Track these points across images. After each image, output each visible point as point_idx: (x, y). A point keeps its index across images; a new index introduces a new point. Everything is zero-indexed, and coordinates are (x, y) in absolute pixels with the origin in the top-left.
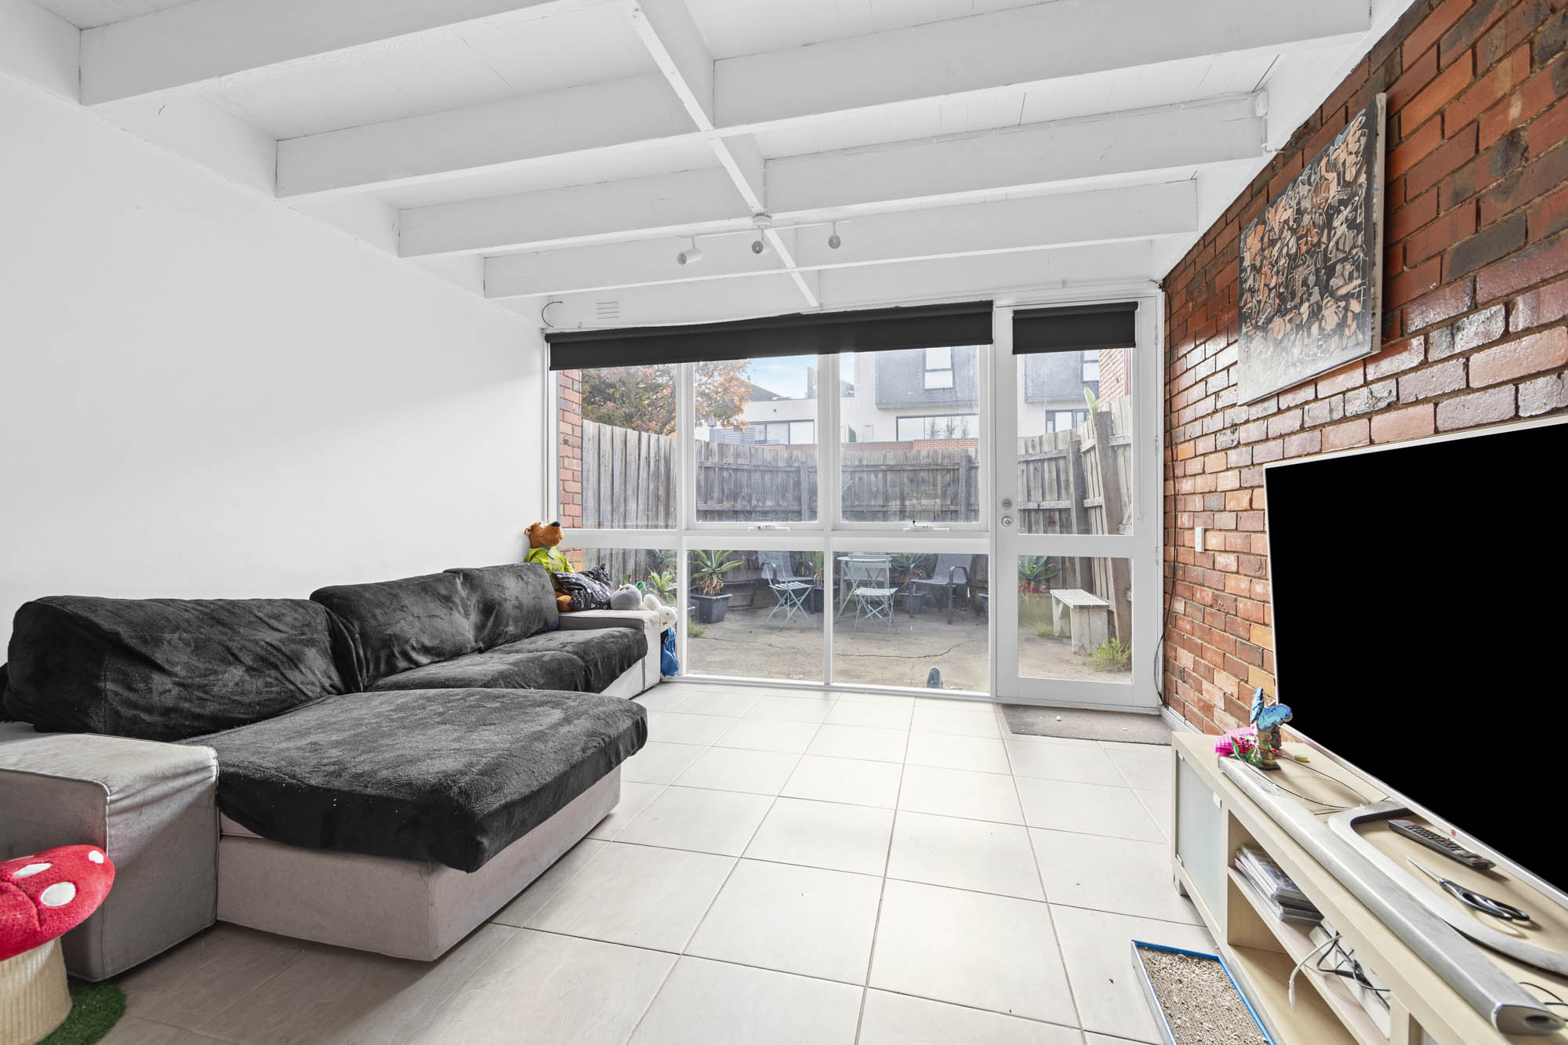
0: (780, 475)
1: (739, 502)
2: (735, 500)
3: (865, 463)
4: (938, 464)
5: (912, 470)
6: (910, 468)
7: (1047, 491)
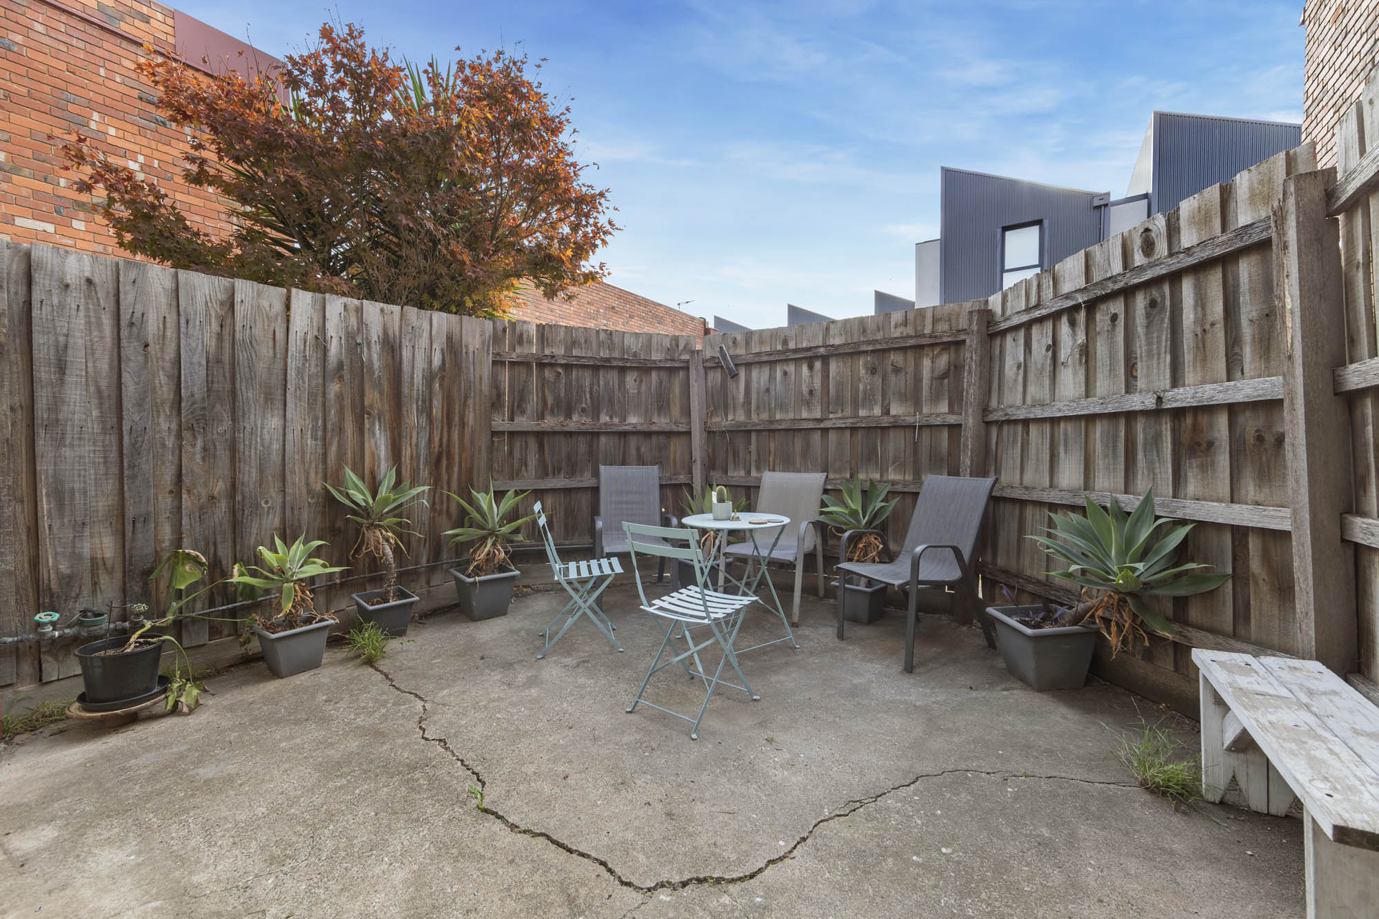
0: (654, 375)
1: (575, 417)
2: (568, 416)
3: (792, 345)
4: (924, 336)
5: (873, 351)
6: (870, 348)
7: (1188, 357)
